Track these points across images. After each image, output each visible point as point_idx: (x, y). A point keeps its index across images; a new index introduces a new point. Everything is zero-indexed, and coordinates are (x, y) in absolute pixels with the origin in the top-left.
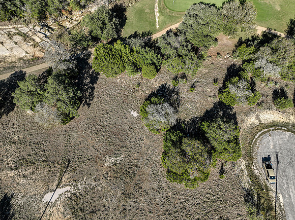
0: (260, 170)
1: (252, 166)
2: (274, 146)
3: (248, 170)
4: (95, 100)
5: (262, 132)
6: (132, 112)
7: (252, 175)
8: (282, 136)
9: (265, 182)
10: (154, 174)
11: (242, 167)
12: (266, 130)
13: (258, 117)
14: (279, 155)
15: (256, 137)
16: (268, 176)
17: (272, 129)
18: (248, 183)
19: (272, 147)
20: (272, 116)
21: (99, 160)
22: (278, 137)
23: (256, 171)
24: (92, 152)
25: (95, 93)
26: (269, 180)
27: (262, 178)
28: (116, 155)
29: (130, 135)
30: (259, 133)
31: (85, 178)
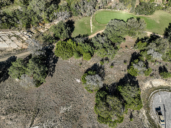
0: (155, 116)
1: (150, 113)
2: (162, 101)
3: (147, 116)
4: (56, 73)
5: (154, 92)
6: (77, 80)
7: (150, 119)
8: (166, 95)
9: (158, 124)
10: (90, 118)
11: (144, 114)
12: (157, 91)
13: (151, 83)
14: (166, 106)
15: (151, 95)
16: (160, 120)
17: (160, 90)
18: (148, 124)
19: (161, 102)
20: (160, 82)
21: (57, 109)
22: (164, 95)
23: (152, 117)
24: (53, 104)
25: (56, 69)
26: (161, 122)
27: (157, 121)
28: (67, 106)
29: (76, 94)
30: (152, 93)
31: (48, 121)
